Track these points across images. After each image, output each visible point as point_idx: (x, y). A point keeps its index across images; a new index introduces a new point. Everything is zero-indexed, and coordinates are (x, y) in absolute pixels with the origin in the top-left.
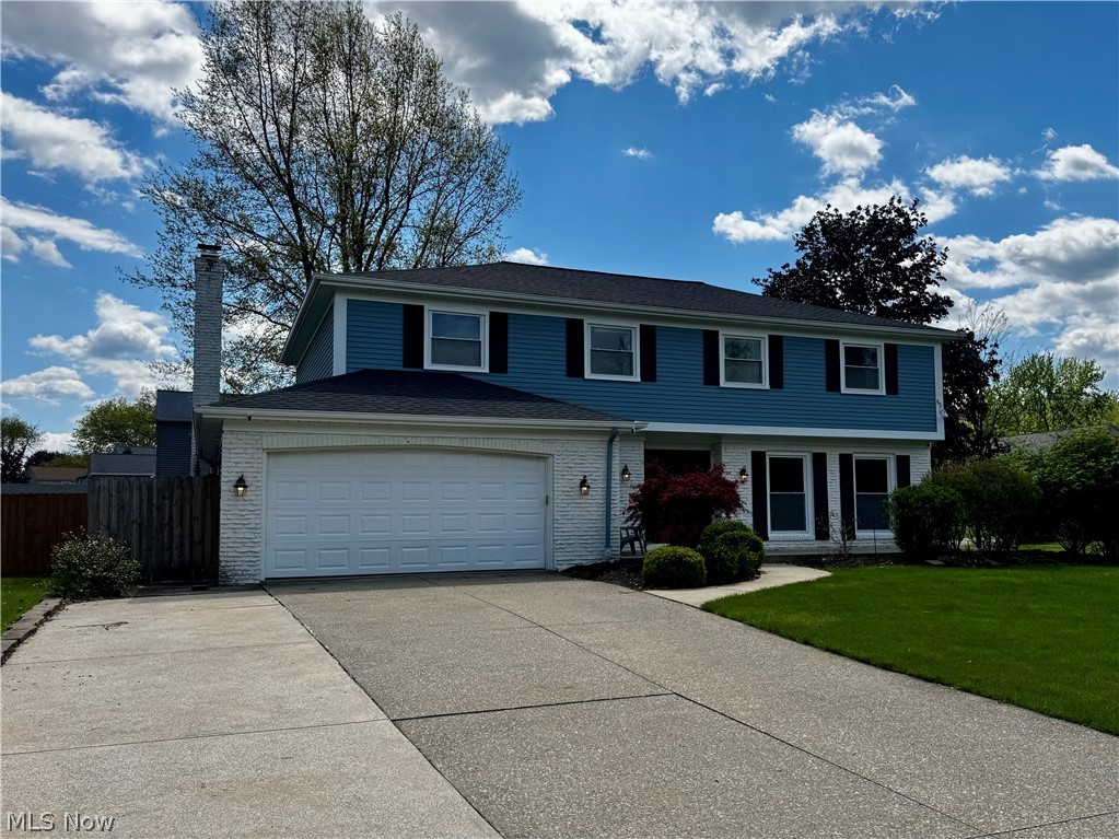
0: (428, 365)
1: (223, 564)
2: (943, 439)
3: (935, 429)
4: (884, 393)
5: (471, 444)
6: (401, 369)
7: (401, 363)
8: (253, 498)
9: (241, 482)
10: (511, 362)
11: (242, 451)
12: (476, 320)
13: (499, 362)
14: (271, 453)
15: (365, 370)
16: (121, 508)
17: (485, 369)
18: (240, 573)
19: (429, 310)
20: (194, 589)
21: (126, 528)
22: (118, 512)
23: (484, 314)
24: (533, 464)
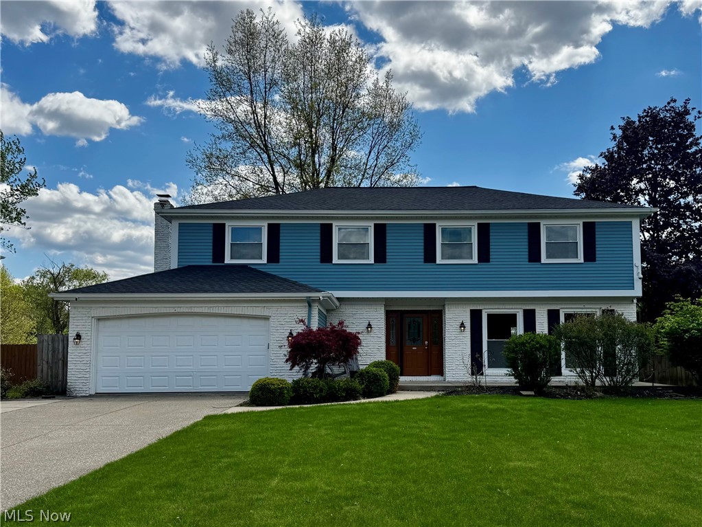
0: (228, 260)
1: (69, 384)
2: (641, 295)
3: (632, 288)
4: (582, 261)
5: (216, 311)
6: (212, 264)
7: (211, 260)
8: (85, 346)
9: (78, 337)
10: (282, 255)
11: (80, 319)
12: (259, 229)
13: (274, 256)
14: (99, 319)
15: (190, 266)
16: (54, 352)
17: (264, 260)
18: (78, 389)
19: (229, 226)
20: (43, 398)
21: (56, 363)
22: (52, 354)
23: (264, 225)
24: (262, 322)
